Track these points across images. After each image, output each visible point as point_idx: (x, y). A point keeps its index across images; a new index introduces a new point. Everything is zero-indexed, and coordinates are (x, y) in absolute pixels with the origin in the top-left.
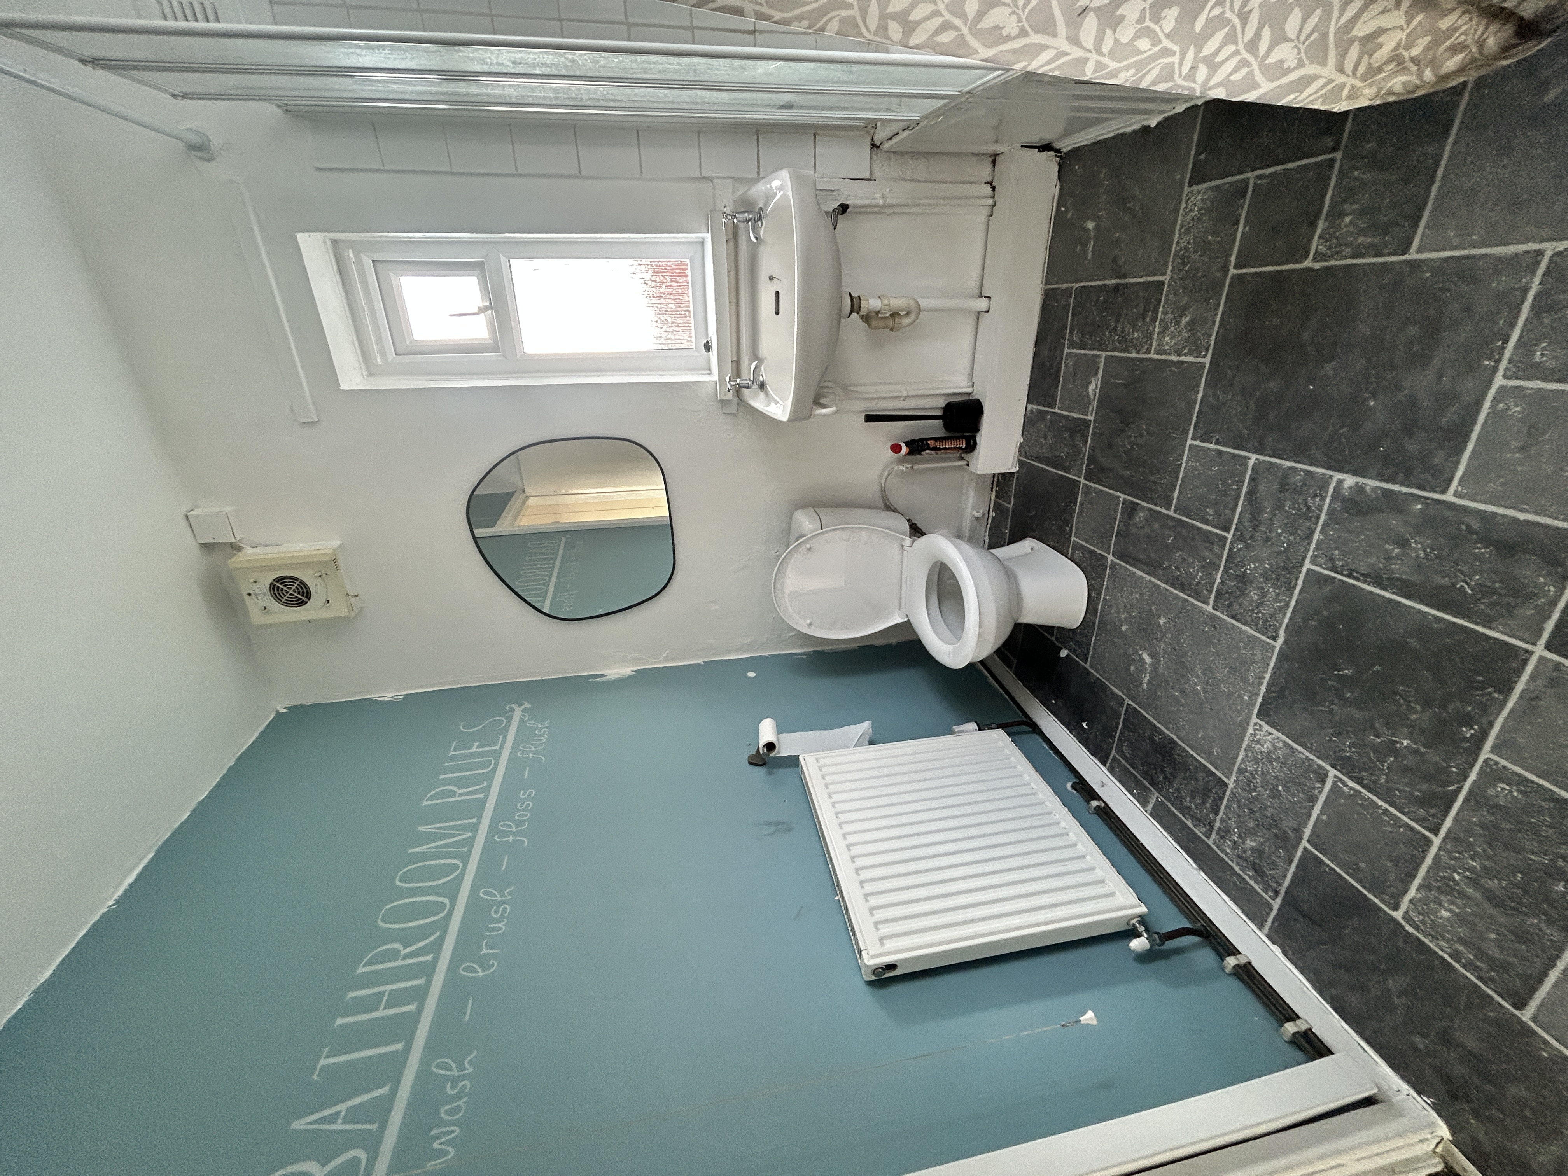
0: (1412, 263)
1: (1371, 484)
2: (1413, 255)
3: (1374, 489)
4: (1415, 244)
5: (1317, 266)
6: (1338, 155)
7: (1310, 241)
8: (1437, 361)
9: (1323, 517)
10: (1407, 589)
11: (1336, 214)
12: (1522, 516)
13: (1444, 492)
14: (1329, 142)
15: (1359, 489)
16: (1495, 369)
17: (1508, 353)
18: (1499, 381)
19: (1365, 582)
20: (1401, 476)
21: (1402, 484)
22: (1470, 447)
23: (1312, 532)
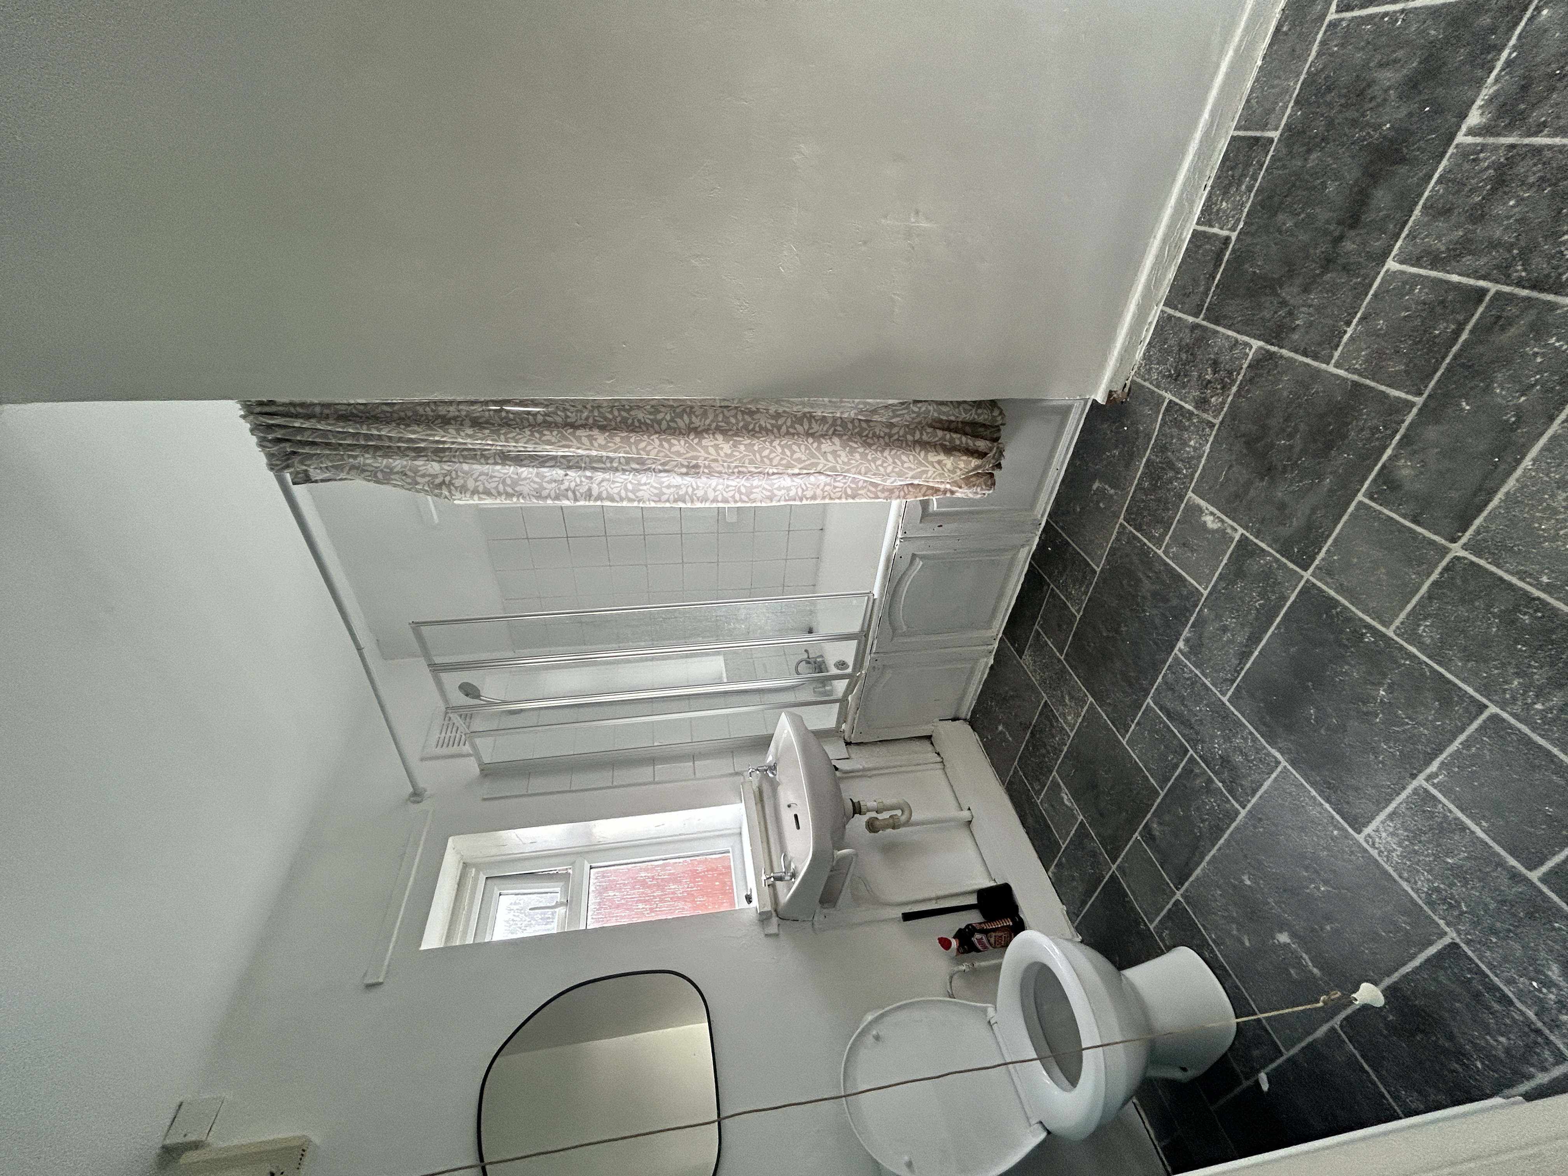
0: (1102, 572)
1: (1186, 633)
2: (1098, 570)
3: (1190, 632)
4: (1095, 567)
5: (1081, 613)
6: (1052, 586)
7: (1071, 611)
8: (1140, 575)
9: (1197, 672)
10: (1255, 639)
11: (1069, 596)
12: (1225, 561)
13: (1202, 595)
14: (1045, 588)
15: (1187, 641)
16: (1155, 553)
17: (1151, 546)
18: (1160, 552)
19: (1245, 665)
20: (1188, 614)
21: (1191, 616)
22: (1183, 574)
23: (1204, 684)
